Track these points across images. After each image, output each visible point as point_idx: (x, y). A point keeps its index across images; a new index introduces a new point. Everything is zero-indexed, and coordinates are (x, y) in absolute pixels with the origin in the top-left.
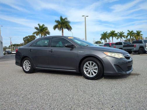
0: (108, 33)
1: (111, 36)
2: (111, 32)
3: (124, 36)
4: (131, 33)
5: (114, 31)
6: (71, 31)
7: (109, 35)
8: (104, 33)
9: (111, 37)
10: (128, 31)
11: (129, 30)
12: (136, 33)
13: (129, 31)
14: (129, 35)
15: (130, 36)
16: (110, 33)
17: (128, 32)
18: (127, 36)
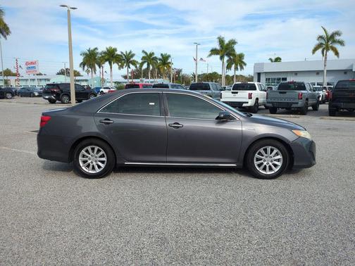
0: (99, 51)
1: (106, 60)
2: (108, 50)
3: (134, 63)
4: (149, 58)
5: (115, 50)
6: (5, 37)
7: (102, 56)
8: (89, 51)
9: (107, 63)
10: (143, 51)
11: (145, 50)
12: (160, 59)
13: (146, 53)
14: (145, 62)
15: (148, 65)
16: (105, 53)
17: (144, 55)
18: (142, 64)
